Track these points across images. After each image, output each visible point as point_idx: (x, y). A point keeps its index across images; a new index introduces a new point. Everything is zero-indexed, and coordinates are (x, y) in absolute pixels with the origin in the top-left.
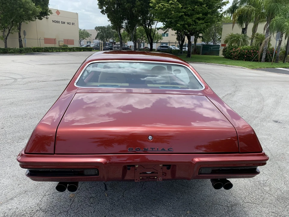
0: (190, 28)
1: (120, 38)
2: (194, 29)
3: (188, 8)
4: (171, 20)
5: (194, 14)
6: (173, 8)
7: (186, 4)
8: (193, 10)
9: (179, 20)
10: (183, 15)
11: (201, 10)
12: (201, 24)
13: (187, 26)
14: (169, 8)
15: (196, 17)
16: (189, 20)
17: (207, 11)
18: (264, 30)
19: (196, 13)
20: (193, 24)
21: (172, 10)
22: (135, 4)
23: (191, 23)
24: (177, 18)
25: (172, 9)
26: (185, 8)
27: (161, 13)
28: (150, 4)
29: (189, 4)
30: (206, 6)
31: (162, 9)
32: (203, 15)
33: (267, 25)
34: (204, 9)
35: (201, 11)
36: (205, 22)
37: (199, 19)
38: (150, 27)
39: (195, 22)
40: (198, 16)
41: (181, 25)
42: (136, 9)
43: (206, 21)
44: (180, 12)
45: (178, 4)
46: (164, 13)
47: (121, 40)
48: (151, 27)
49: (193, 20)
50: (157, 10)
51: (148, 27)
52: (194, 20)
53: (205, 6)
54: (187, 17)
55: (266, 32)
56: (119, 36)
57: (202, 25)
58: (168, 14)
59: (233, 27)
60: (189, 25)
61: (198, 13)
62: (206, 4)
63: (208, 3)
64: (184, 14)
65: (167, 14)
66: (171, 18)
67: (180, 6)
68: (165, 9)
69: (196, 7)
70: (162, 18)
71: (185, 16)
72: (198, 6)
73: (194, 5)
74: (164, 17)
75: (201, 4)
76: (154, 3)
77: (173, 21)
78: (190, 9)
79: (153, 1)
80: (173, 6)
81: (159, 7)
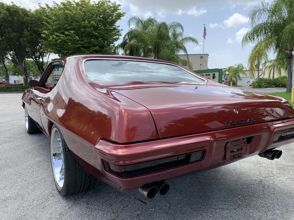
1: (5, 71)
3: (85, 41)
4: (68, 51)
5: (90, 47)
6: (69, 40)
7: (82, 37)
8: (90, 43)
9: (76, 52)
10: (80, 47)
11: (98, 43)
14: (65, 39)
15: (93, 50)
17: (103, 45)
19: (93, 45)
21: (69, 41)
22: (23, 34)
24: (74, 49)
26: (81, 40)
27: (55, 45)
28: (42, 35)
29: (84, 37)
30: (102, 40)
32: (99, 48)
34: (100, 42)
37: (96, 51)
38: (41, 60)
40: (95, 48)
42: (25, 39)
44: (76, 44)
45: (74, 36)
46: (59, 44)
47: (6, 73)
48: (43, 59)
49: (90, 52)
50: (50, 41)
51: (39, 59)
52: (92, 52)
53: (100, 39)
54: (85, 50)
56: (4, 69)
58: (64, 46)
61: (95, 46)
62: (101, 37)
63: (103, 37)
65: (62, 46)
66: (67, 50)
67: (77, 38)
68: (60, 40)
69: (92, 40)
70: (57, 50)
71: (82, 48)
72: (94, 39)
73: (90, 38)
74: (60, 49)
75: (97, 38)
76: (46, 34)
77: (70, 52)
78: (86, 42)
79: (46, 32)
80: (69, 37)
81: (53, 38)
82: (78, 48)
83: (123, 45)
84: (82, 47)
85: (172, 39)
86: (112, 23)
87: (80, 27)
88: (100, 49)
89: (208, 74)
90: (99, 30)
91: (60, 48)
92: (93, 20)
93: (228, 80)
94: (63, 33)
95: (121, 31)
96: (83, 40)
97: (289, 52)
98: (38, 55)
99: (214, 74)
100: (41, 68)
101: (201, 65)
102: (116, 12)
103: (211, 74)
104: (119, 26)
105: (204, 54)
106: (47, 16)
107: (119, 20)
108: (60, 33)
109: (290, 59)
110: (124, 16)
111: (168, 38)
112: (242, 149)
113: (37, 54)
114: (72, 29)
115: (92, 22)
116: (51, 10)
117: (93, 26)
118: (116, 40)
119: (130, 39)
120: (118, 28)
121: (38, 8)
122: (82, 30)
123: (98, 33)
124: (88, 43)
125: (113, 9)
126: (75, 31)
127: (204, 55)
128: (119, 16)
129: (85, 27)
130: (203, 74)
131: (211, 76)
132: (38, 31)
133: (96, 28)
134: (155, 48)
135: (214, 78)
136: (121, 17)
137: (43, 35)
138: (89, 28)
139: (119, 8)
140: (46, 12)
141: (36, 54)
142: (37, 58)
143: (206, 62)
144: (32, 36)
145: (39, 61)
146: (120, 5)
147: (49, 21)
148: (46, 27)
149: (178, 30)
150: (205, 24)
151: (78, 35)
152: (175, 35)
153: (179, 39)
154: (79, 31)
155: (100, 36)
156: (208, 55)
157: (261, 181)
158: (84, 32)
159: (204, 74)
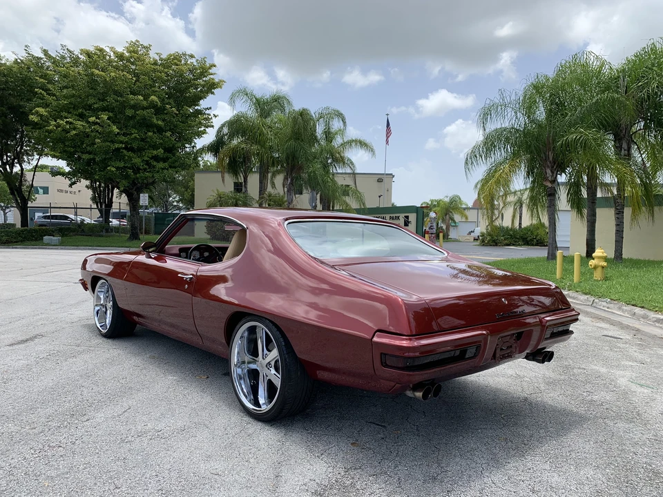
0: (138, 175)
2: (146, 178)
3: (133, 136)
4: (92, 156)
5: (145, 149)
6: (97, 131)
7: (126, 127)
8: (143, 140)
9: (112, 158)
10: (122, 148)
11: (161, 141)
12: (163, 169)
13: (130, 171)
14: (87, 130)
15: (150, 156)
16: (137, 161)
17: (174, 145)
18: (284, 187)
19: (150, 146)
20: (145, 169)
21: (95, 135)
23: (141, 167)
24: (106, 153)
25: (93, 134)
26: (124, 135)
27: (62, 141)
28: (32, 116)
29: (132, 127)
30: (171, 135)
31: (67, 131)
32: (165, 151)
33: (286, 179)
34: (166, 139)
35: (161, 144)
36: (171, 167)
37: (156, 158)
39: (147, 163)
40: (155, 152)
41: (118, 168)
43: (173, 165)
44: (113, 142)
45: (109, 125)
46: (71, 140)
48: (22, 168)
49: (143, 160)
50: (50, 132)
52: (147, 161)
53: (168, 134)
54: (131, 154)
55: (288, 191)
57: (165, 171)
58: (82, 144)
59: (223, 180)
60: (137, 170)
61: (155, 147)
62: (170, 130)
63: (173, 129)
64: (123, 146)
65: (79, 143)
66: (90, 153)
67: (115, 129)
68: (74, 132)
69: (150, 134)
70: (65, 151)
71: (125, 152)
72: (154, 133)
73: (144, 130)
74: (72, 150)
75: (160, 130)
76: (41, 116)
77: (97, 159)
78: (136, 137)
79: (41, 110)
80: (96, 127)
81: (58, 126)
82: (118, 150)
83: (215, 148)
84: (126, 148)
85: (323, 143)
86: (194, 102)
87: (124, 106)
88: (167, 154)
89: (394, 215)
90: (166, 114)
91: (73, 148)
92: (154, 93)
93: (435, 230)
94: (82, 117)
95: (214, 118)
96: (128, 134)
97: (549, 185)
98: (9, 159)
99: (407, 217)
100: (17, 190)
101: (380, 197)
102: (204, 79)
103: (402, 216)
104: (210, 108)
105: (387, 174)
106: (44, 76)
107: (210, 95)
108: (76, 115)
109: (552, 198)
110: (221, 87)
111: (314, 139)
112: (511, 347)
113: (7, 156)
114: (104, 109)
115: (153, 97)
116: (55, 62)
117: (153, 105)
118: (200, 134)
119: (232, 136)
120: (207, 112)
121: (22, 55)
122: (129, 112)
123: (164, 120)
124: (141, 141)
125: (199, 71)
126: (111, 114)
127: (385, 176)
128: (211, 87)
129: (135, 107)
130: (384, 215)
131: (402, 222)
132: (21, 107)
133: (159, 111)
134: (287, 158)
135: (407, 223)
136: (214, 88)
137: (33, 118)
138: (144, 108)
139: (210, 71)
140: (42, 67)
141: (5, 158)
142: (8, 167)
143: (389, 190)
144: (6, 117)
145: (12, 172)
146: (215, 66)
147: (50, 86)
148: (42, 99)
149: (336, 125)
150: (387, 115)
151: (118, 122)
152: (329, 135)
153: (338, 141)
154: (121, 113)
155: (168, 128)
156: (394, 176)
157: (526, 399)
158: (133, 117)
159: (388, 216)
